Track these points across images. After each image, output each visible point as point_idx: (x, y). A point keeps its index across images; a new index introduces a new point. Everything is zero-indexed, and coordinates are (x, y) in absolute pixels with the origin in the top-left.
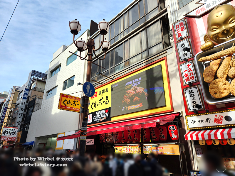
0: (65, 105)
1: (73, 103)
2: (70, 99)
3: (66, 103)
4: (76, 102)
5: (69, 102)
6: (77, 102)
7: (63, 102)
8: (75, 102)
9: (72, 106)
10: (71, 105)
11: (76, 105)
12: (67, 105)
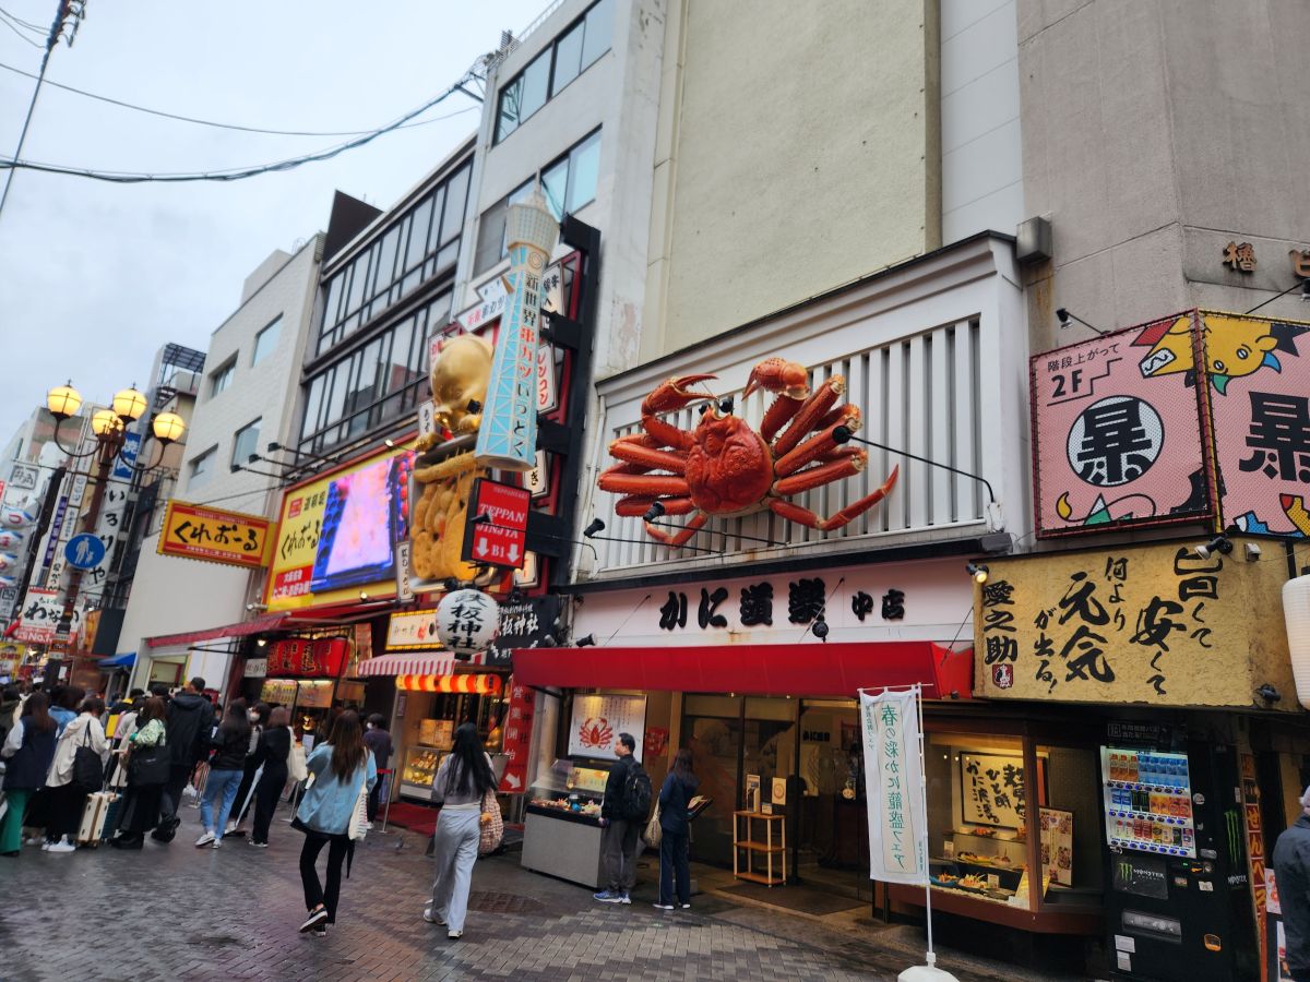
0: (180, 542)
1: (214, 532)
2: (204, 521)
3: (186, 533)
4: (229, 529)
5: (202, 531)
6: (235, 528)
7: (178, 532)
8: (223, 529)
9: (212, 545)
10: (209, 538)
11: (227, 542)
12: (193, 542)
